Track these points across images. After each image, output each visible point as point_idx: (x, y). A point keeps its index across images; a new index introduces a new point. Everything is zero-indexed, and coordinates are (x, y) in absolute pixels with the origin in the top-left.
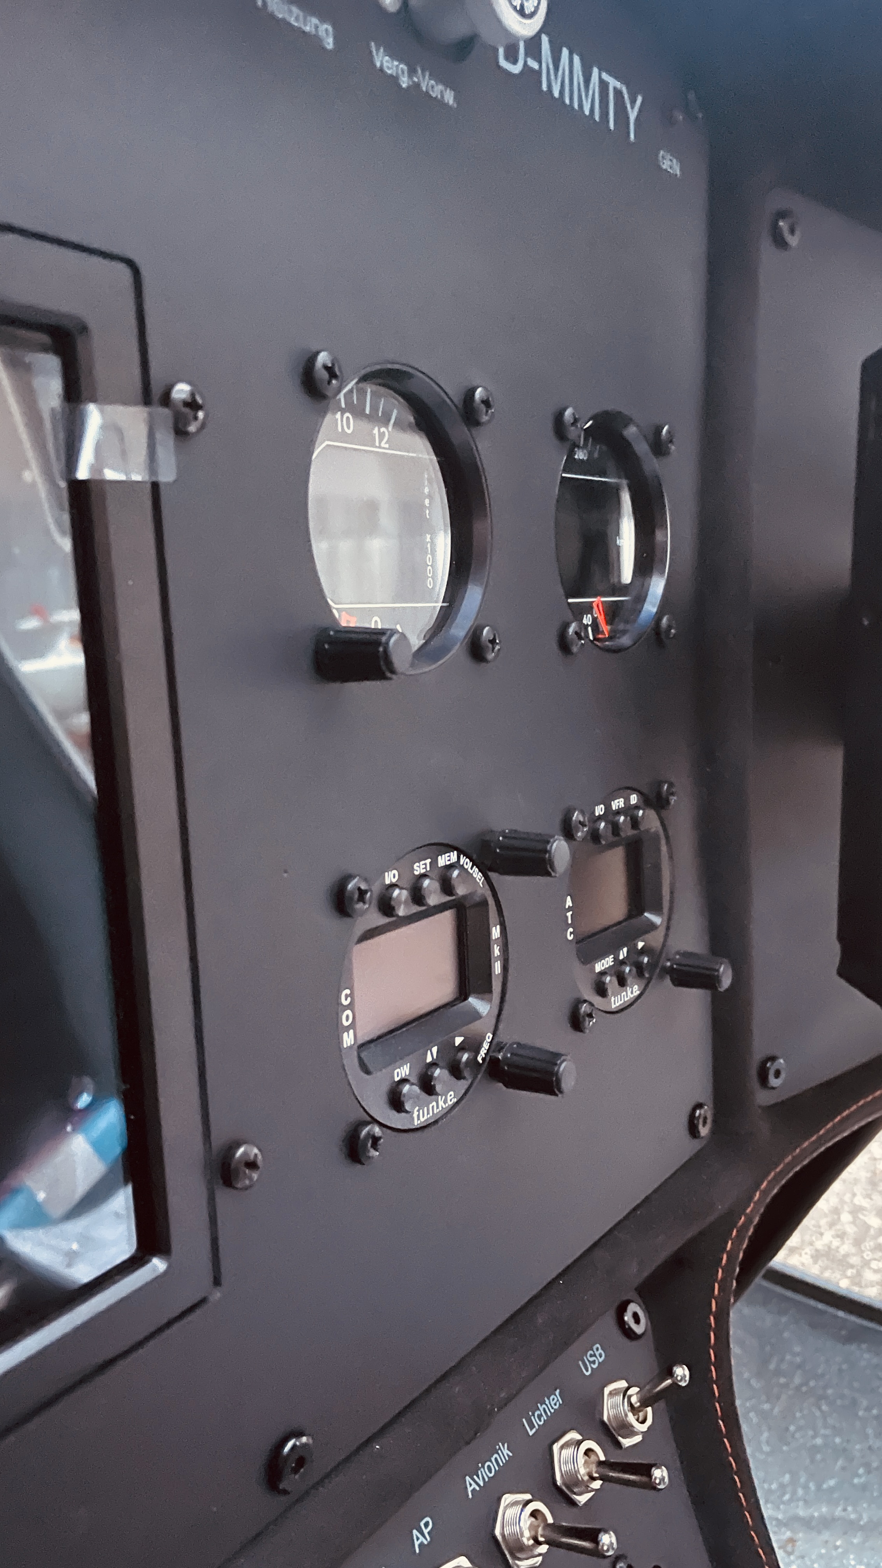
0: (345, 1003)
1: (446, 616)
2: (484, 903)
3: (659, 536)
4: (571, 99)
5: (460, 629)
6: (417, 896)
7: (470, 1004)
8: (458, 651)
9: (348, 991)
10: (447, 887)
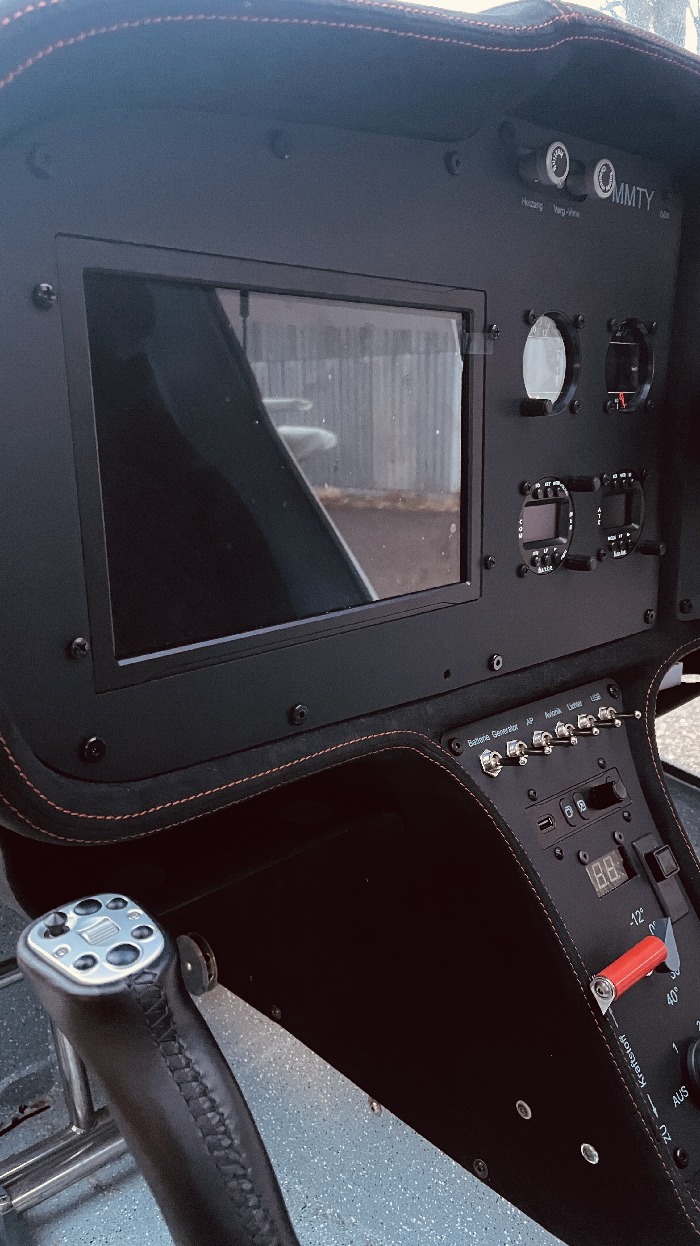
0: (521, 524)
1: (562, 397)
2: (567, 502)
3: (650, 368)
4: (624, 202)
5: (567, 401)
6: (546, 495)
7: (560, 540)
8: (565, 408)
9: (521, 520)
10: (556, 494)
